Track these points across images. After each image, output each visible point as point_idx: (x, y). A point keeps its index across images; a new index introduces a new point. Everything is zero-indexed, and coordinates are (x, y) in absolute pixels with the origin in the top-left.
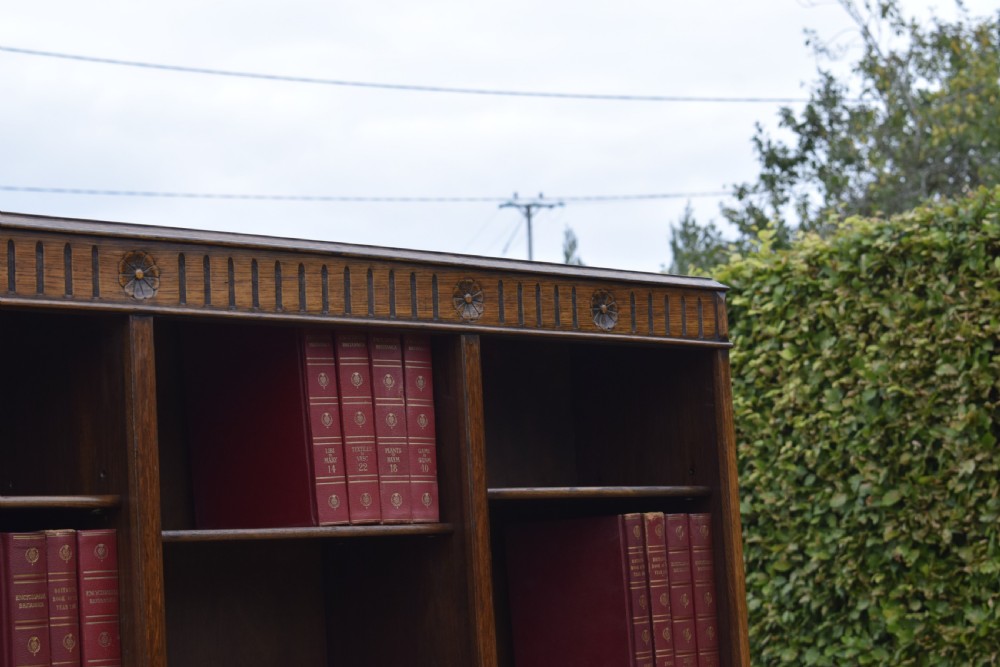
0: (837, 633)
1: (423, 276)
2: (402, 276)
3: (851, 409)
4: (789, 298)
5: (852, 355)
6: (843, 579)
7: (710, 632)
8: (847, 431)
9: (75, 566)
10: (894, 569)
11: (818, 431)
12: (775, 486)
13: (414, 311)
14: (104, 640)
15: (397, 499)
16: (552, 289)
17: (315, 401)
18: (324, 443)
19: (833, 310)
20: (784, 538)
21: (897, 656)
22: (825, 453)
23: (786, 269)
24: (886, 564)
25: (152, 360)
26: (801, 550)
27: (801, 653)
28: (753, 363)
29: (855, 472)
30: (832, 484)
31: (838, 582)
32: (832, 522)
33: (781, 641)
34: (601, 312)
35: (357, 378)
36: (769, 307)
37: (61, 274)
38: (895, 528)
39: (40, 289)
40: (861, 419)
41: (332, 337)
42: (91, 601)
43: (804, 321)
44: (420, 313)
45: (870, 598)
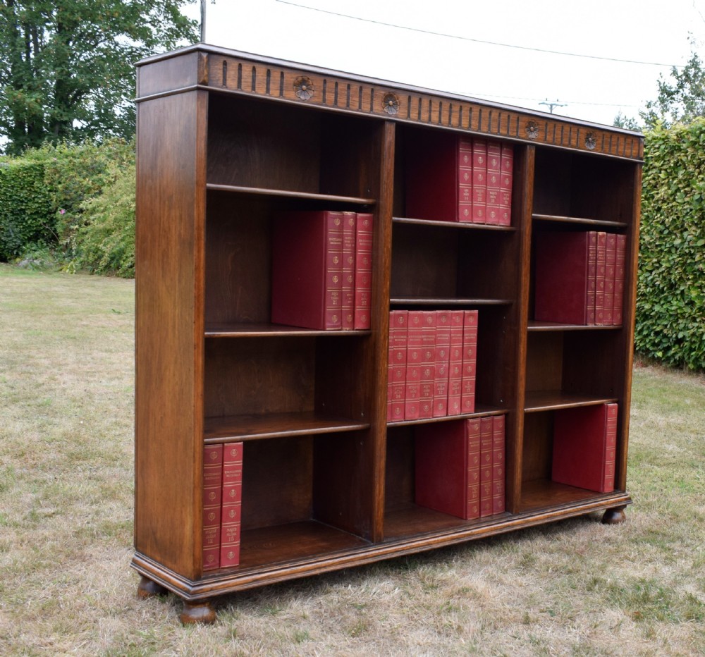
0: (670, 299)
1: (513, 116)
2: (504, 116)
3: (688, 202)
4: (666, 151)
5: (691, 179)
6: (674, 277)
7: (620, 286)
8: (685, 212)
9: (355, 229)
10: (698, 274)
11: (672, 210)
12: (650, 233)
13: (508, 132)
14: (365, 261)
15: (493, 214)
16: (569, 129)
17: (462, 168)
18: (464, 187)
19: (686, 158)
20: (652, 256)
21: (694, 311)
22: (674, 220)
23: (667, 138)
24: (695, 271)
25: (393, 141)
26: (658, 262)
27: (653, 306)
28: (647, 178)
29: (686, 230)
30: (675, 234)
31: (673, 277)
32: (673, 251)
33: (645, 300)
34: (589, 142)
35: (480, 160)
36: (657, 154)
37: (357, 99)
38: (701, 256)
39: (348, 105)
40: (692, 207)
41: (472, 140)
42: (361, 244)
43: (672, 161)
44: (510, 133)
45: (686, 285)
